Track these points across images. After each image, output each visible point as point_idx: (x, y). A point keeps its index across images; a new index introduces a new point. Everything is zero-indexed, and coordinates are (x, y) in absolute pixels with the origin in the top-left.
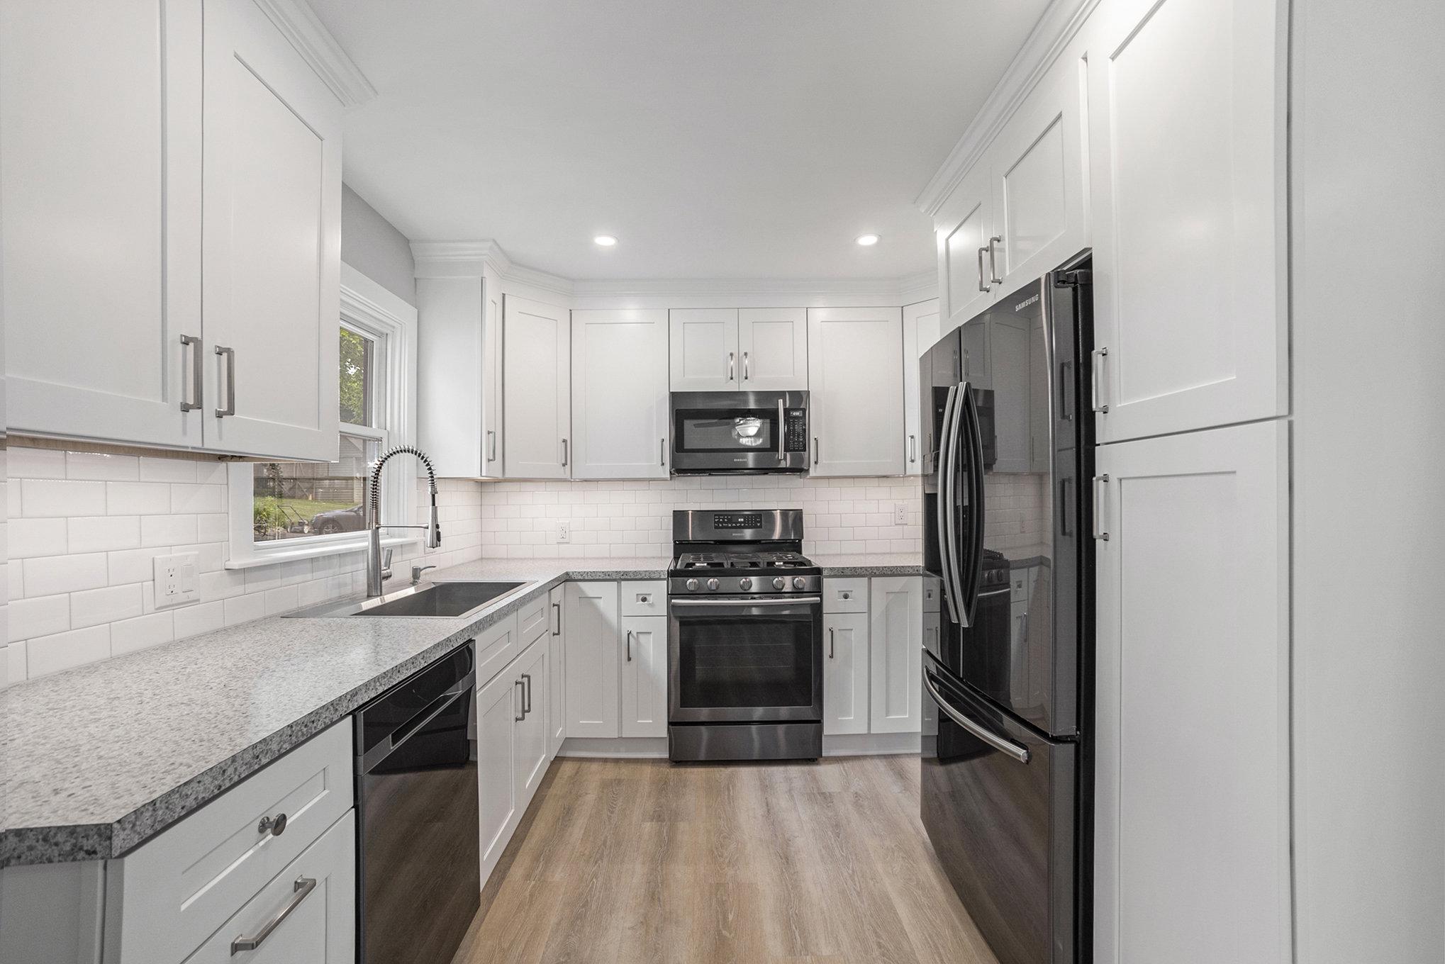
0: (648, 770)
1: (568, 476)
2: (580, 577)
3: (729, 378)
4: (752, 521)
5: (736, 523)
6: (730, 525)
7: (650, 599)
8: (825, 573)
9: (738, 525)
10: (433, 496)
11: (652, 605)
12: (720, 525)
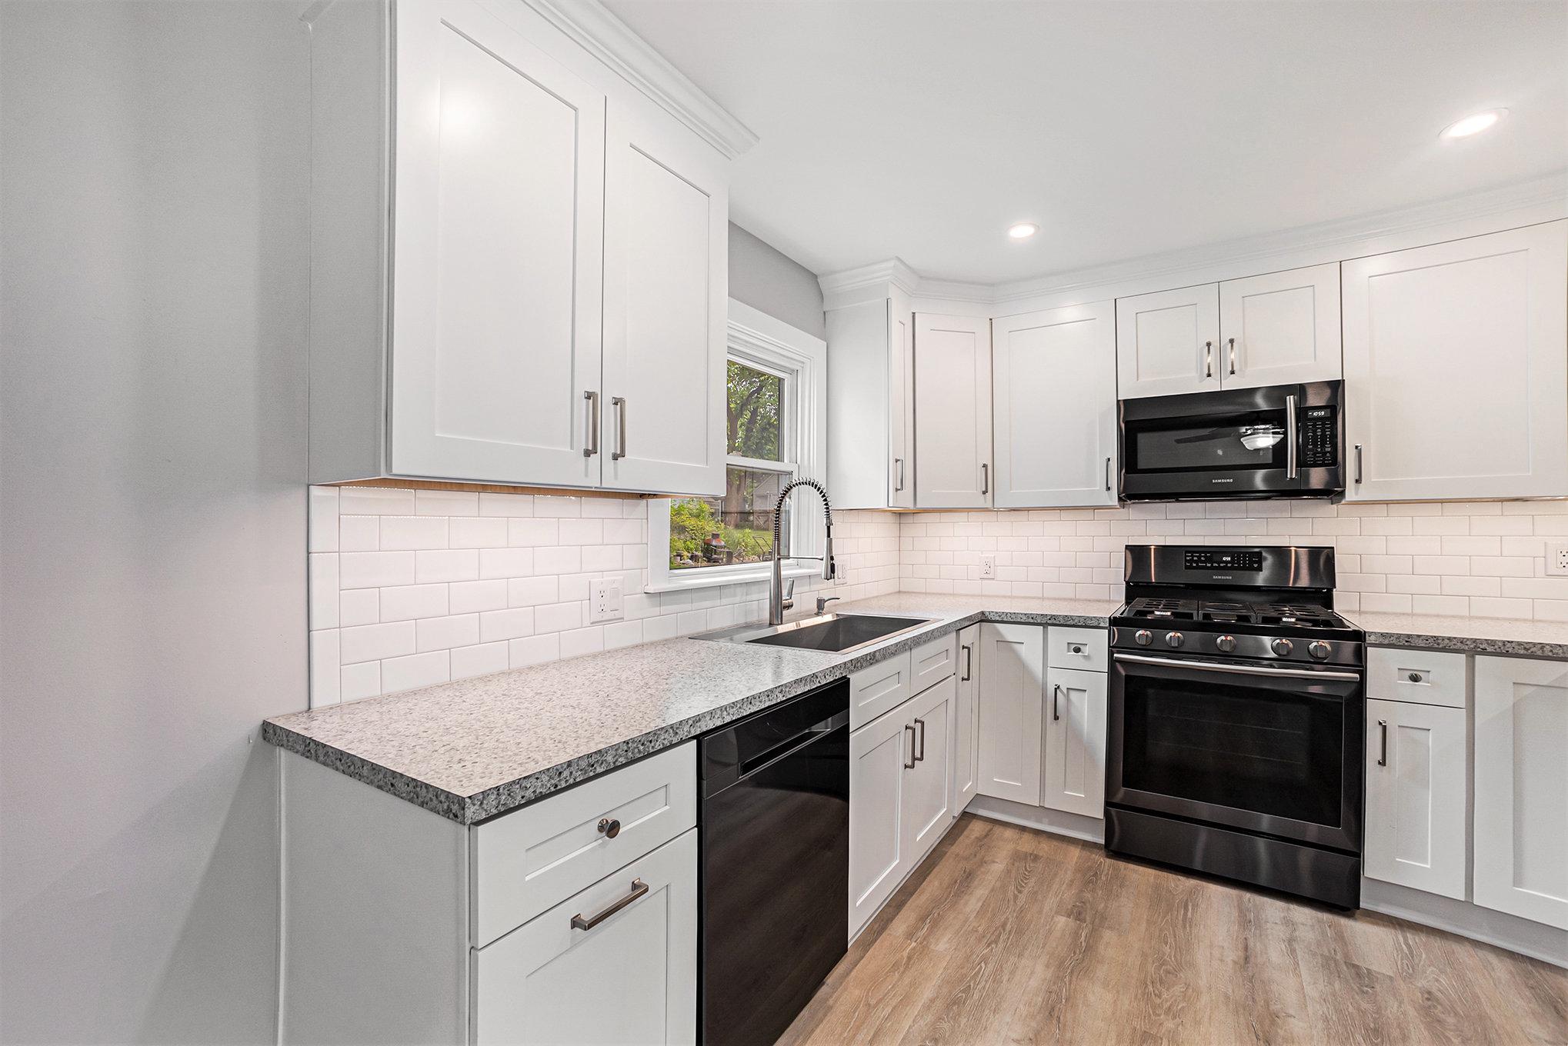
0: (1075, 852)
1: (989, 505)
2: (998, 618)
3: (1205, 375)
4: (1244, 561)
5: (1219, 563)
6: (1209, 565)
7: (1086, 650)
8: (1370, 639)
9: (1222, 565)
10: (829, 528)
11: (1087, 657)
12: (1194, 565)
